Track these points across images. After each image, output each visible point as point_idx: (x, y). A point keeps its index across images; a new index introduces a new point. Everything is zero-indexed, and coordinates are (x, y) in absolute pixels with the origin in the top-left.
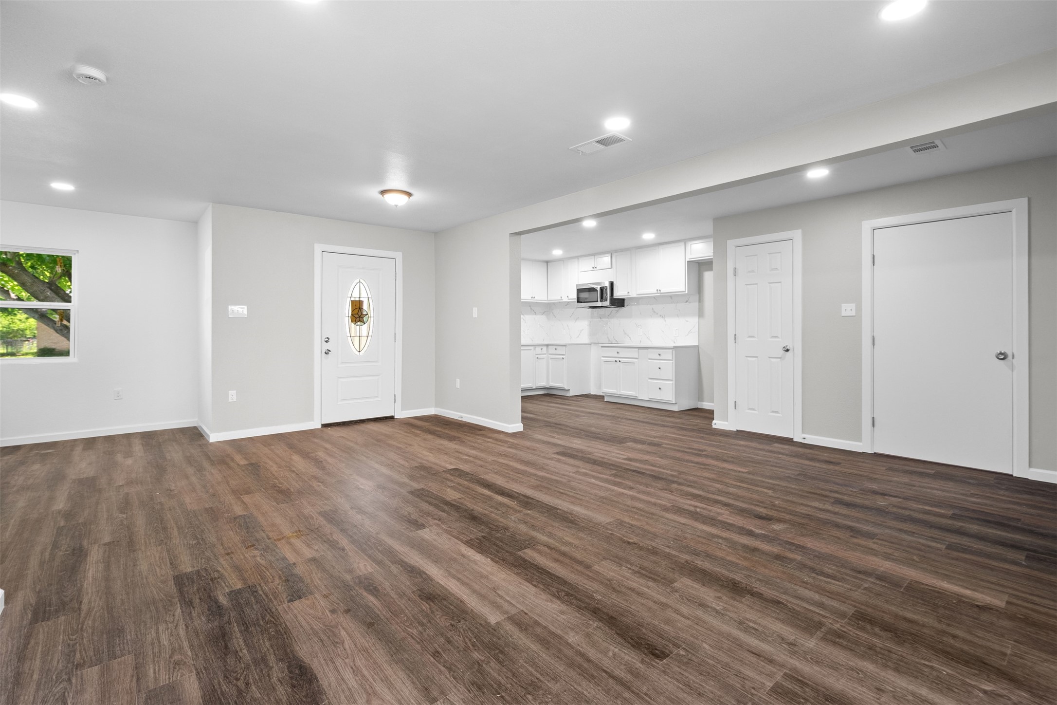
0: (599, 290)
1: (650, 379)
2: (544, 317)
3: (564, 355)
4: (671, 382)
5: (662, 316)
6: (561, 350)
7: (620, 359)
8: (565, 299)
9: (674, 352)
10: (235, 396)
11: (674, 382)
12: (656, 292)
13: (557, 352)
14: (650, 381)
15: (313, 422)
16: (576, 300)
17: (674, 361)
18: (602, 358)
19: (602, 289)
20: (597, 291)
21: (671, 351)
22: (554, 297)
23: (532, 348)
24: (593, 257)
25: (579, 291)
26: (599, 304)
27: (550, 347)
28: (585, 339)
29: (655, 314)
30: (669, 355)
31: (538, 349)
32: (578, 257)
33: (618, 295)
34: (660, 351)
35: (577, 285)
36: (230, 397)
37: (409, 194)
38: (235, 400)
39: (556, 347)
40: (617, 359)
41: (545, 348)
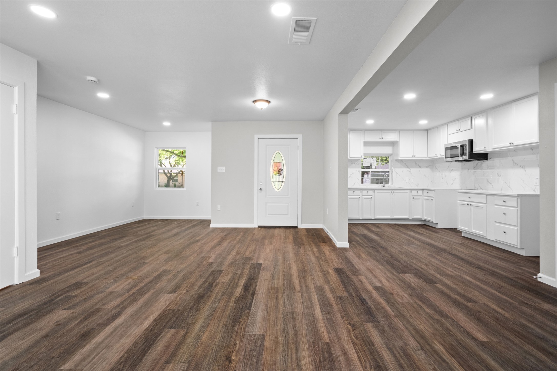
0: (459, 147)
1: (496, 222)
2: (428, 169)
3: (432, 197)
4: (516, 228)
5: (523, 167)
6: (431, 194)
7: (472, 203)
8: (439, 156)
9: (519, 200)
10: (220, 208)
11: (519, 228)
12: (509, 145)
13: (429, 195)
14: (496, 224)
15: (253, 224)
16: (444, 157)
17: (519, 209)
18: (459, 201)
19: (462, 146)
20: (458, 148)
21: (515, 198)
22: (432, 155)
23: (409, 191)
24: (457, 122)
25: (447, 149)
26: (461, 158)
27: (424, 191)
28: (457, 186)
29: (515, 165)
30: (513, 202)
31: (414, 193)
32: (447, 124)
33: (476, 150)
34: (505, 199)
35: (445, 145)
36: (218, 208)
37: (269, 102)
38: (220, 210)
39: (428, 191)
40: (469, 203)
41: (420, 192)
